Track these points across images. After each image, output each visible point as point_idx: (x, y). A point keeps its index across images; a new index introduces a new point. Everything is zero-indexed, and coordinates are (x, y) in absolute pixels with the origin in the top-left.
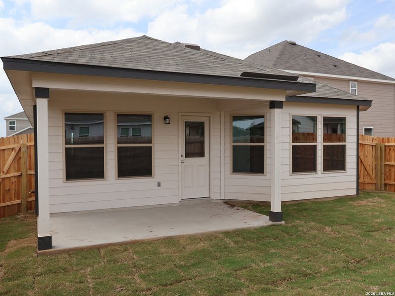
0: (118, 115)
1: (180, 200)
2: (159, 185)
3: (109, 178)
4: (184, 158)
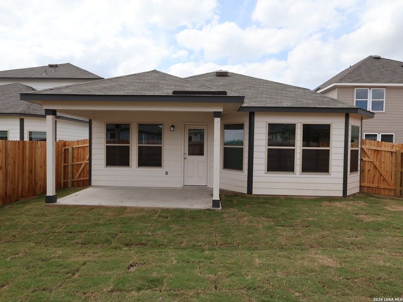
0: (139, 125)
1: (182, 186)
2: (167, 173)
3: (133, 166)
4: (187, 156)
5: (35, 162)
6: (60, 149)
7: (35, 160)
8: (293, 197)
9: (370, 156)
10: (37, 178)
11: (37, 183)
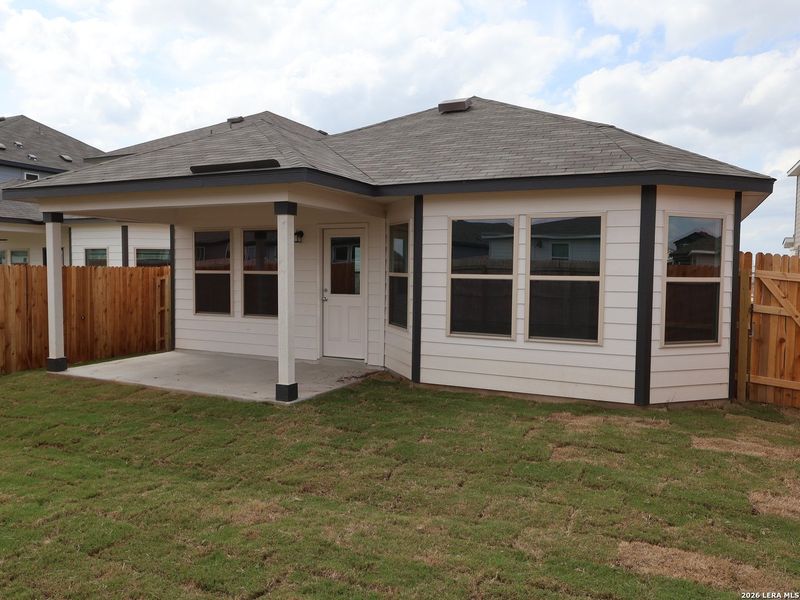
0: (244, 231)
1: (319, 357)
3: (236, 314)
4: (328, 294)
5: (92, 303)
6: (151, 280)
7: (91, 299)
8: (510, 396)
9: (782, 301)
10: (95, 330)
11: (97, 340)
